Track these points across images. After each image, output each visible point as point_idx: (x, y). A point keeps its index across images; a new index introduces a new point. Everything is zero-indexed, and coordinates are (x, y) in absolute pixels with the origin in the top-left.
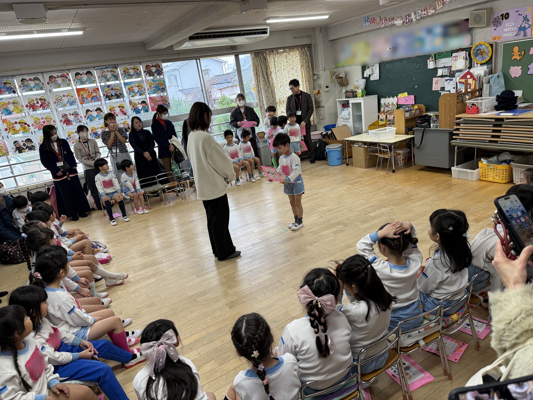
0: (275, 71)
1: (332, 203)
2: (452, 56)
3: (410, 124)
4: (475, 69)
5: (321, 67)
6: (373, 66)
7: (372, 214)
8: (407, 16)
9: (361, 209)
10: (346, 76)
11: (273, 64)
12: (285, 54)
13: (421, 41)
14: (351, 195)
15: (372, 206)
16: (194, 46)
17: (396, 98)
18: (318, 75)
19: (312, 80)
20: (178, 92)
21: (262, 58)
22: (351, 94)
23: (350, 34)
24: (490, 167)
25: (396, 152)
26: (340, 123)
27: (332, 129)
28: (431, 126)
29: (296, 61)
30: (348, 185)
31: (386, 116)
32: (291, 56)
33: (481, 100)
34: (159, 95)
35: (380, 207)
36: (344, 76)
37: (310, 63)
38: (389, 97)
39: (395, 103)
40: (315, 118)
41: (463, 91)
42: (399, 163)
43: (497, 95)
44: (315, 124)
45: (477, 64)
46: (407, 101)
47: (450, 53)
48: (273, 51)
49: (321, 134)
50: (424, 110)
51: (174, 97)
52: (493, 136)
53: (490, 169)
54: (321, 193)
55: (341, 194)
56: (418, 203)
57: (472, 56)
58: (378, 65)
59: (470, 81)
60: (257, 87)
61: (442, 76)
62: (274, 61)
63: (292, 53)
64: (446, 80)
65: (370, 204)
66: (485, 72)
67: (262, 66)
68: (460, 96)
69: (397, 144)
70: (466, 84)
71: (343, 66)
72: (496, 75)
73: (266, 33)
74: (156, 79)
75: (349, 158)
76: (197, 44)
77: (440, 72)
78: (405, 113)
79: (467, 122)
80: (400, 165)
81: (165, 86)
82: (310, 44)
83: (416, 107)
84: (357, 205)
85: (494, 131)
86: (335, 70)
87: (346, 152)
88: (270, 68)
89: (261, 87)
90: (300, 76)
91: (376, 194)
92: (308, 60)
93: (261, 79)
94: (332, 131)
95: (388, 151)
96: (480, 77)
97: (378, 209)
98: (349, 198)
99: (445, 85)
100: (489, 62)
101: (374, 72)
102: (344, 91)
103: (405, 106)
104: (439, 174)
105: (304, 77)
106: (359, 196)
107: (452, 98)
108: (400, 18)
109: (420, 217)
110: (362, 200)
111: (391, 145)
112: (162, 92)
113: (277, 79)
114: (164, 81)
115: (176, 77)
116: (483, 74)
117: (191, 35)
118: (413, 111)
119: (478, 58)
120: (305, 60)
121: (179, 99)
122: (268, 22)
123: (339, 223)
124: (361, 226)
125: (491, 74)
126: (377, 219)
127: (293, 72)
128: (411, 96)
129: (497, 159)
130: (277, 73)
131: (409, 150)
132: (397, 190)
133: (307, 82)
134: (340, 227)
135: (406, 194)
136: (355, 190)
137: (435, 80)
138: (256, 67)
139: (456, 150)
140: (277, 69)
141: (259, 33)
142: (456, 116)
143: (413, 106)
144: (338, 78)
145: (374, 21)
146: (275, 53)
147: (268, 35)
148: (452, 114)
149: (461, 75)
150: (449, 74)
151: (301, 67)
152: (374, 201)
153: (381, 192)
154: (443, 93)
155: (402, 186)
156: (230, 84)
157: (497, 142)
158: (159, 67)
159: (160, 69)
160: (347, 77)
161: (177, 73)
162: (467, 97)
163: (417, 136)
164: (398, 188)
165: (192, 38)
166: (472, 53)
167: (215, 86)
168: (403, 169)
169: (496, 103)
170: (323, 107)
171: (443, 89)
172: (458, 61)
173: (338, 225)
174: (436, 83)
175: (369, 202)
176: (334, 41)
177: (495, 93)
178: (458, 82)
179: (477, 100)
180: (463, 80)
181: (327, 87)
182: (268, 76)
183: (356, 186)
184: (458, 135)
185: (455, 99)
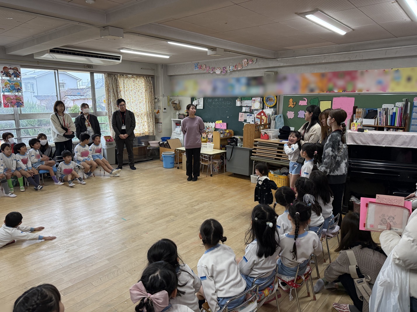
0: (124, 90)
1: (165, 198)
2: (252, 99)
3: (223, 143)
4: (266, 110)
5: (161, 94)
6: (199, 99)
7: (196, 207)
8: (224, 68)
9: (188, 203)
10: (179, 103)
11: (123, 85)
12: (133, 79)
13: (232, 86)
14: (180, 191)
15: (196, 201)
16: (53, 58)
17: (214, 123)
18: (158, 99)
19: (154, 102)
20: (33, 97)
21: (113, 78)
22: (183, 116)
23: (184, 74)
24: (276, 177)
25: (213, 161)
26: (174, 136)
27: (167, 140)
28: (238, 144)
29: (141, 86)
30: (178, 184)
31: (207, 135)
32: (138, 82)
33: (270, 130)
34: (13, 94)
35: (202, 202)
36: (178, 103)
37: (153, 89)
38: (209, 122)
39: (213, 127)
40: (154, 131)
41: (259, 124)
42: (215, 170)
43: (280, 129)
44: (154, 135)
45: (267, 107)
46: (221, 126)
47: (250, 98)
48: (123, 75)
49: (159, 143)
50: (233, 134)
51: (28, 101)
52: (277, 156)
53: (275, 178)
54: (157, 189)
55: (173, 190)
56: (229, 200)
57: (264, 101)
58: (203, 99)
59: (263, 117)
60: (107, 100)
61: (245, 112)
62: (124, 83)
63: (138, 79)
64: (248, 115)
65: (195, 200)
66: (272, 113)
67: (113, 85)
68: (257, 126)
69: (214, 156)
70: (261, 119)
71: (178, 96)
72: (279, 116)
73: (119, 60)
74: (13, 80)
75: (179, 163)
76: (56, 57)
77: (244, 109)
78: (220, 134)
79: (261, 144)
80: (216, 171)
81: (21, 88)
82: (153, 76)
83: (227, 131)
84: (185, 199)
85: (278, 152)
86: (171, 98)
87: (177, 158)
88: (120, 88)
89: (111, 100)
90: (144, 98)
91: (200, 192)
92: (151, 87)
93: (112, 95)
94: (167, 142)
95: (208, 160)
96: (269, 115)
97: (201, 203)
98: (179, 194)
99: (246, 118)
100: (274, 107)
101: (200, 103)
102: (177, 113)
103: (220, 130)
104: (242, 180)
105: (147, 99)
106: (187, 192)
107: (252, 127)
108: (219, 69)
109: (231, 210)
110: (189, 196)
111: (210, 156)
112: (17, 92)
113: (125, 97)
114: (21, 83)
115: (33, 85)
116: (271, 114)
117: (52, 48)
118: (225, 134)
119: (268, 103)
120: (149, 87)
121: (33, 103)
122: (122, 51)
123: (171, 214)
124: (188, 216)
125: (276, 114)
126: (200, 211)
127: (139, 93)
128: (224, 123)
129: (280, 171)
130: (125, 92)
131: (222, 161)
132: (214, 189)
133: (149, 103)
134: (172, 217)
135: (220, 192)
136: (184, 188)
137: (240, 114)
138: (108, 85)
139: (254, 163)
140: (126, 89)
141: (113, 59)
142: (255, 140)
143: (225, 130)
144: (174, 103)
145: (201, 67)
146: (125, 77)
147: (120, 61)
148: (251, 138)
149: (258, 113)
150: (250, 111)
151: (146, 91)
152: (198, 197)
153: (203, 190)
154: (245, 124)
155: (217, 186)
156: (83, 97)
157: (280, 159)
158: (17, 70)
159: (18, 72)
160: (181, 104)
161: (34, 82)
162: (262, 128)
163: (229, 151)
164: (215, 188)
165: (52, 51)
166: (264, 99)
167: (69, 97)
168: (218, 174)
169: (279, 134)
170: (161, 123)
171: (245, 121)
172: (255, 103)
173: (170, 216)
174: (241, 116)
175: (194, 197)
176: (172, 77)
177: (278, 127)
178: (256, 117)
179: (267, 130)
180: (259, 116)
181: (165, 109)
182: (117, 93)
183: (184, 184)
184: (255, 152)
185: (254, 128)
